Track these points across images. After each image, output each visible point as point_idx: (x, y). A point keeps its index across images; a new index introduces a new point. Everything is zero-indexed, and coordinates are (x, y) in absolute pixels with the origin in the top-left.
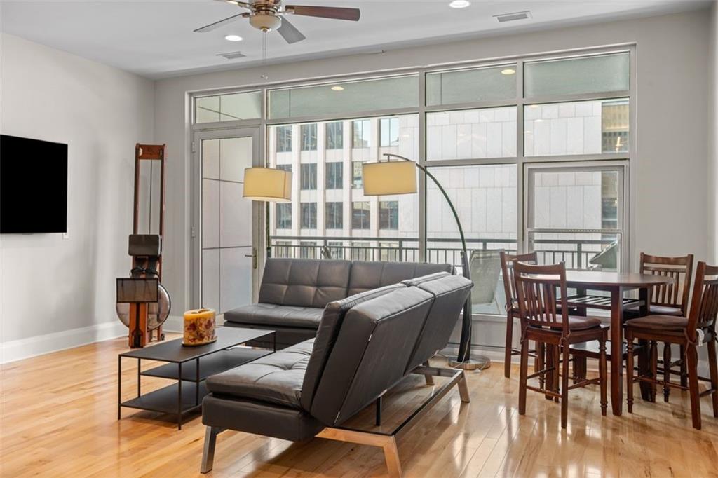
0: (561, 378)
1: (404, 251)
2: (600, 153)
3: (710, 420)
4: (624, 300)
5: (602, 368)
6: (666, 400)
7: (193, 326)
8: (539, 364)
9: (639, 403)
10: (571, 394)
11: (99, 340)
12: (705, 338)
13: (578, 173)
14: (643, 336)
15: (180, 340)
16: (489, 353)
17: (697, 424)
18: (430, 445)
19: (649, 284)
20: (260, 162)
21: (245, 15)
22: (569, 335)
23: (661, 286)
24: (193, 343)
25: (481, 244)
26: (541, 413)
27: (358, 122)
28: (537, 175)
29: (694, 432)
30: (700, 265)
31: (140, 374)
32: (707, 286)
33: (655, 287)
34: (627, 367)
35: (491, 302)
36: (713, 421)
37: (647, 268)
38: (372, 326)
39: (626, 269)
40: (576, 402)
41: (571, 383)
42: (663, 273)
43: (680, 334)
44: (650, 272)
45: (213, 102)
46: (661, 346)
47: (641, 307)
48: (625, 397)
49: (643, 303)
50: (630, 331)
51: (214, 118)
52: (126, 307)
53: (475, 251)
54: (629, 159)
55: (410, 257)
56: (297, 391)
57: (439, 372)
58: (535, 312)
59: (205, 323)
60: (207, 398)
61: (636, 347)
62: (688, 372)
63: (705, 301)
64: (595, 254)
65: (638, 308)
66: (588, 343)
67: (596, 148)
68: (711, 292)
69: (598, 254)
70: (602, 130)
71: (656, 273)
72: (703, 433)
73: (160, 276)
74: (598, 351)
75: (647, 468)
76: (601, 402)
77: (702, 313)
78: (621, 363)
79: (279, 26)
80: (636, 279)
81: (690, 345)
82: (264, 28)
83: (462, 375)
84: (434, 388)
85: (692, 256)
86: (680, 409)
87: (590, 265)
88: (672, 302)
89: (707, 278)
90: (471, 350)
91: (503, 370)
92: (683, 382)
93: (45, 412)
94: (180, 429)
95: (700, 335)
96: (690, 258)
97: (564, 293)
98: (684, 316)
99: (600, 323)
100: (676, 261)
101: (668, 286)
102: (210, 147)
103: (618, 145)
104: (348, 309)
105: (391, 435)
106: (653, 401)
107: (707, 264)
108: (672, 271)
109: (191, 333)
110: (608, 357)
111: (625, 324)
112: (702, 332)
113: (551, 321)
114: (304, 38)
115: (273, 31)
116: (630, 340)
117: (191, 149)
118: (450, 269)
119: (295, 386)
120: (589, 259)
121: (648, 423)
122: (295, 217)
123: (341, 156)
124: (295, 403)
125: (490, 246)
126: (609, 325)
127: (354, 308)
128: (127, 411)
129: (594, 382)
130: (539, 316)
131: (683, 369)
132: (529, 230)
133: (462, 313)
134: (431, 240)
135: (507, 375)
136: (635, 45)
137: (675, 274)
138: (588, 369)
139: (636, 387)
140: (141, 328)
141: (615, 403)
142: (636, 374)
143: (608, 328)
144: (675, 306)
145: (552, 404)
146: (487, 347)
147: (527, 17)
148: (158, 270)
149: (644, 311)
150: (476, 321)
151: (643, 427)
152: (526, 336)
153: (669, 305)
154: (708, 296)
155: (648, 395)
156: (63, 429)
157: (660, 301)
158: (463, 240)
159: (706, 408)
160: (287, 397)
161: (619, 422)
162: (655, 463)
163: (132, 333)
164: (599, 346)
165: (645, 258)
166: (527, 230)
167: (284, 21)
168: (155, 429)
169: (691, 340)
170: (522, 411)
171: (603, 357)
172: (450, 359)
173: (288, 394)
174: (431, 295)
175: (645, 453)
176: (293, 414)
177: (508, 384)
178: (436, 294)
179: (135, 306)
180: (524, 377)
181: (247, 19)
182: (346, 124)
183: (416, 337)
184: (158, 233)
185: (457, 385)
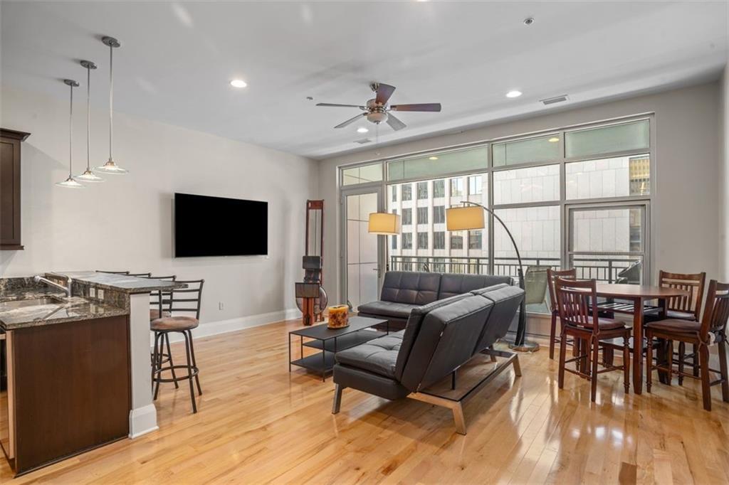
0: (592, 363)
1: (480, 266)
2: (628, 195)
3: (719, 404)
4: (645, 306)
5: (626, 359)
6: (680, 384)
7: (334, 316)
8: (576, 352)
9: (657, 385)
10: (600, 376)
11: (287, 319)
12: (716, 339)
13: (611, 211)
14: (661, 336)
15: (327, 324)
16: (538, 340)
17: (707, 406)
18: (489, 407)
19: (666, 296)
20: (382, 209)
21: (365, 114)
22: (598, 334)
23: (677, 298)
24: (333, 327)
25: (536, 261)
26: (576, 388)
27: (454, 179)
28: (576, 214)
29: (704, 413)
30: (712, 282)
31: (302, 345)
32: (718, 299)
33: (672, 299)
34: (647, 357)
35: (541, 303)
36: (722, 404)
37: (665, 282)
38: (443, 326)
39: (648, 283)
40: (604, 381)
41: (600, 368)
42: (678, 287)
43: (694, 336)
44: (667, 286)
45: (354, 171)
46: (676, 343)
47: (659, 313)
48: (645, 379)
49: (661, 309)
50: (650, 332)
51: (356, 182)
52: (301, 300)
53: (530, 267)
54: (649, 200)
55: (484, 271)
56: (392, 367)
57: (501, 354)
58: (571, 314)
59: (342, 314)
60: (336, 366)
61: (654, 343)
62: (700, 365)
63: (716, 311)
64: (622, 269)
65: (657, 313)
66: (615, 339)
67: (625, 192)
68: (722, 304)
69: (625, 269)
70: (630, 177)
71: (673, 286)
72: (712, 414)
73: (321, 282)
74: (623, 345)
75: (662, 441)
76: (625, 384)
77: (714, 320)
78: (642, 354)
79: (387, 119)
80: (655, 292)
81: (702, 345)
82: (377, 122)
83: (516, 357)
84: (497, 363)
85: (704, 274)
86: (692, 392)
87: (618, 278)
88: (687, 309)
89: (718, 293)
90: (525, 338)
91: (548, 353)
92: (696, 374)
93: (251, 363)
94: (324, 381)
95: (711, 337)
96: (703, 276)
97: (594, 300)
98: (697, 321)
99: (625, 324)
100: (690, 277)
101: (682, 298)
102: (352, 200)
103: (642, 188)
104: (427, 313)
105: (458, 401)
106: (669, 384)
107: (718, 282)
108: (687, 285)
109: (333, 321)
110: (631, 350)
111: (646, 326)
112: (714, 335)
113: (584, 322)
114: (405, 126)
115: (384, 123)
116: (650, 338)
117: (340, 201)
118: (509, 281)
119: (392, 363)
120: (618, 273)
121: (664, 402)
122: (414, 241)
123: (444, 202)
124: (391, 374)
125: (542, 263)
126: (633, 326)
127: (431, 313)
128: (294, 367)
129: (619, 368)
130: (574, 317)
131: (696, 362)
132: (570, 253)
133: (518, 311)
134: (497, 259)
135: (552, 357)
136: (654, 114)
137: (689, 287)
138: (615, 355)
139: (655, 374)
140: (310, 313)
141: (636, 385)
142: (654, 363)
143: (631, 329)
144: (689, 312)
145: (585, 381)
146: (537, 335)
147: (565, 100)
148: (320, 278)
149: (662, 316)
150: (529, 317)
151: (659, 405)
152: (564, 332)
153: (684, 311)
154: (719, 307)
155: (664, 379)
156: (258, 375)
157: (676, 307)
158: (519, 259)
159: (716, 393)
160: (386, 370)
161: (639, 400)
162: (669, 437)
163: (305, 316)
164: (623, 341)
165: (663, 275)
166: (568, 253)
167: (391, 116)
168: (310, 380)
169: (703, 341)
170: (561, 386)
171: (627, 350)
172: (509, 343)
173: (387, 368)
174: (491, 302)
175: (661, 428)
176: (390, 382)
177: (552, 364)
178: (496, 300)
179: (306, 300)
180: (562, 362)
181: (366, 117)
182: (447, 181)
183: (479, 332)
184: (320, 255)
185: (512, 364)
